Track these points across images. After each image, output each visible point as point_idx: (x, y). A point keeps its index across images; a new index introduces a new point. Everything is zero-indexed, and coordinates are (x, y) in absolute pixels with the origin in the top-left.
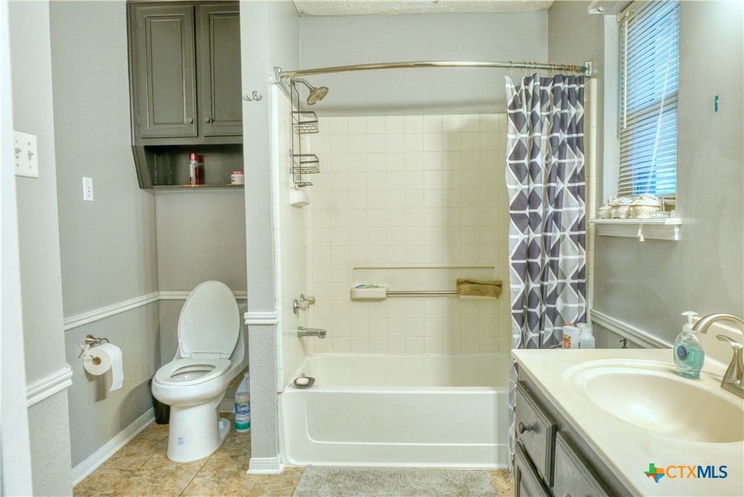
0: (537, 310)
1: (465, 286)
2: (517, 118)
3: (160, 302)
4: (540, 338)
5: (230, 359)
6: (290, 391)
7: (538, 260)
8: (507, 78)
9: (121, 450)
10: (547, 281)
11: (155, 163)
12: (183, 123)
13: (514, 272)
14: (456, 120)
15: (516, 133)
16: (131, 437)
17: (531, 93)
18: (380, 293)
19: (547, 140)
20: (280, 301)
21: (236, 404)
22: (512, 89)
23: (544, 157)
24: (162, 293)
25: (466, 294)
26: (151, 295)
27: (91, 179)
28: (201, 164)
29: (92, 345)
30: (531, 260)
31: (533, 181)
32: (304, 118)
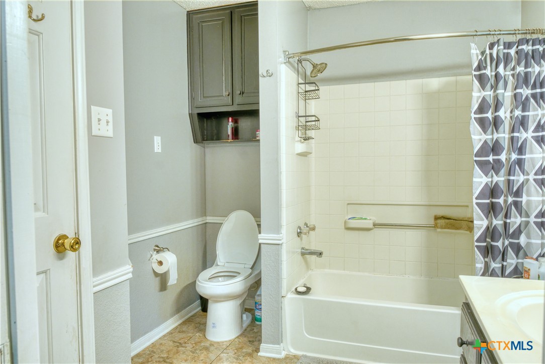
0: (499, 244)
1: (441, 221)
2: (482, 79)
3: (208, 225)
4: (503, 268)
5: (252, 268)
6: (291, 296)
7: (501, 201)
8: (473, 45)
9: (176, 328)
10: (510, 218)
11: (205, 125)
12: (223, 96)
13: (477, 209)
14: (435, 83)
15: (480, 92)
16: (183, 319)
17: (495, 56)
18: (368, 224)
19: (512, 96)
20: (285, 227)
21: (256, 303)
22: (477, 54)
23: (509, 111)
24: (208, 218)
25: (442, 228)
26: (200, 219)
27: (160, 138)
28: (236, 125)
29: (158, 252)
30: (494, 200)
31: (497, 132)
32: (309, 88)
